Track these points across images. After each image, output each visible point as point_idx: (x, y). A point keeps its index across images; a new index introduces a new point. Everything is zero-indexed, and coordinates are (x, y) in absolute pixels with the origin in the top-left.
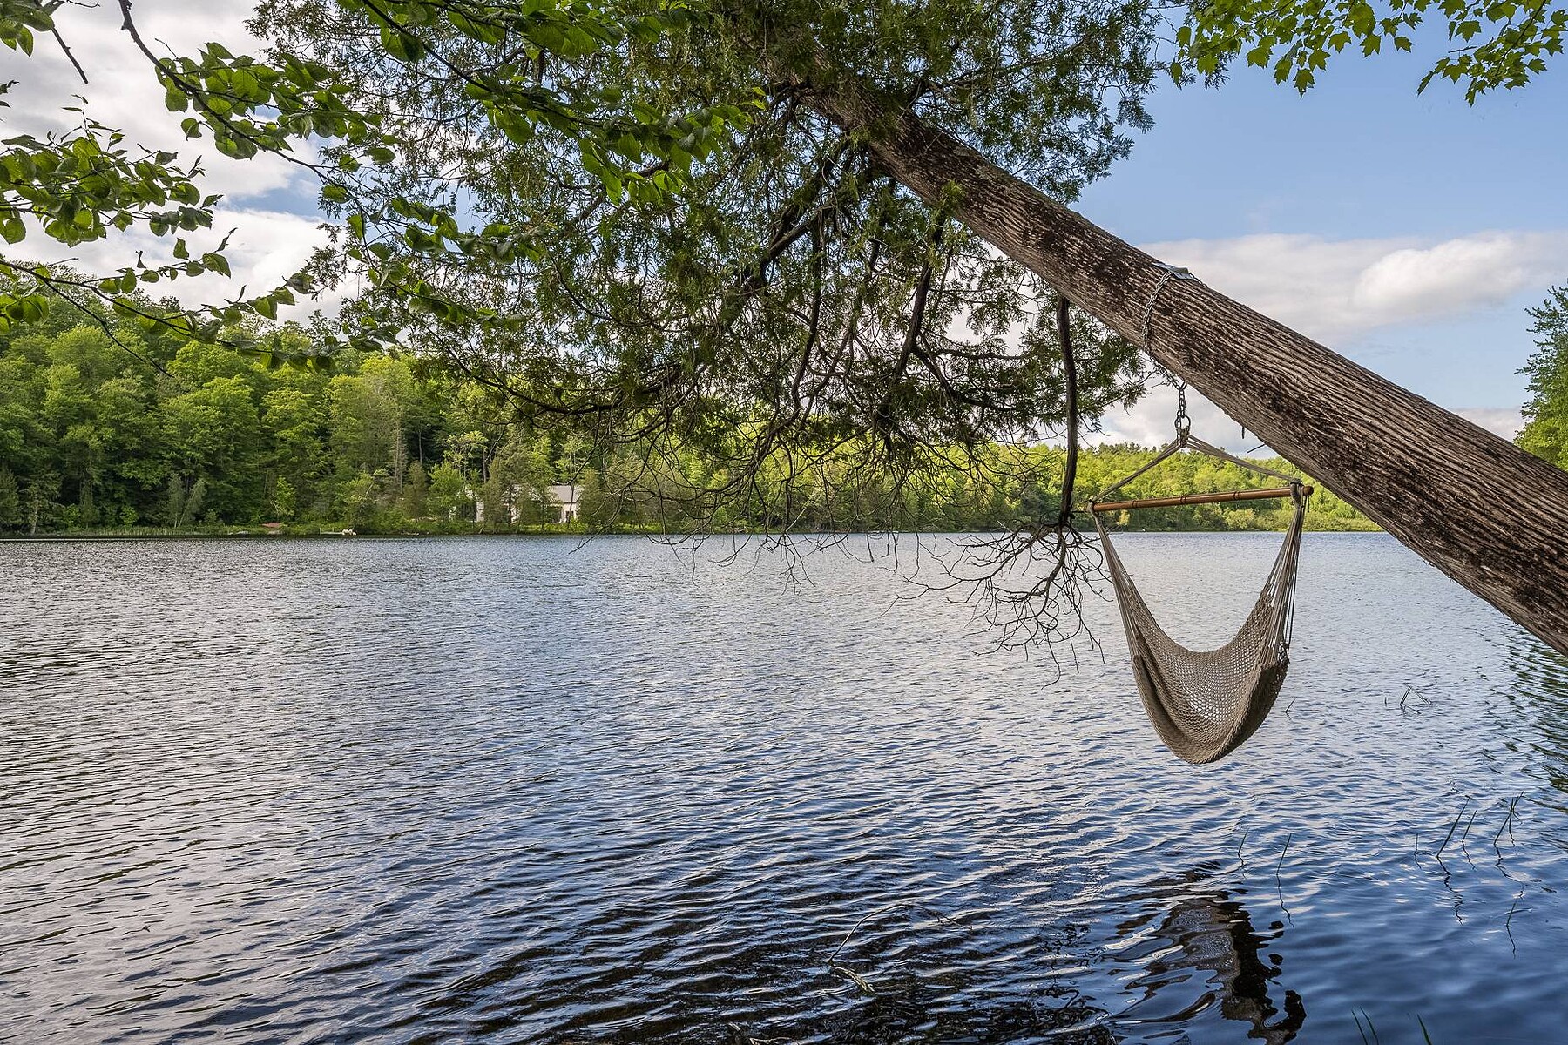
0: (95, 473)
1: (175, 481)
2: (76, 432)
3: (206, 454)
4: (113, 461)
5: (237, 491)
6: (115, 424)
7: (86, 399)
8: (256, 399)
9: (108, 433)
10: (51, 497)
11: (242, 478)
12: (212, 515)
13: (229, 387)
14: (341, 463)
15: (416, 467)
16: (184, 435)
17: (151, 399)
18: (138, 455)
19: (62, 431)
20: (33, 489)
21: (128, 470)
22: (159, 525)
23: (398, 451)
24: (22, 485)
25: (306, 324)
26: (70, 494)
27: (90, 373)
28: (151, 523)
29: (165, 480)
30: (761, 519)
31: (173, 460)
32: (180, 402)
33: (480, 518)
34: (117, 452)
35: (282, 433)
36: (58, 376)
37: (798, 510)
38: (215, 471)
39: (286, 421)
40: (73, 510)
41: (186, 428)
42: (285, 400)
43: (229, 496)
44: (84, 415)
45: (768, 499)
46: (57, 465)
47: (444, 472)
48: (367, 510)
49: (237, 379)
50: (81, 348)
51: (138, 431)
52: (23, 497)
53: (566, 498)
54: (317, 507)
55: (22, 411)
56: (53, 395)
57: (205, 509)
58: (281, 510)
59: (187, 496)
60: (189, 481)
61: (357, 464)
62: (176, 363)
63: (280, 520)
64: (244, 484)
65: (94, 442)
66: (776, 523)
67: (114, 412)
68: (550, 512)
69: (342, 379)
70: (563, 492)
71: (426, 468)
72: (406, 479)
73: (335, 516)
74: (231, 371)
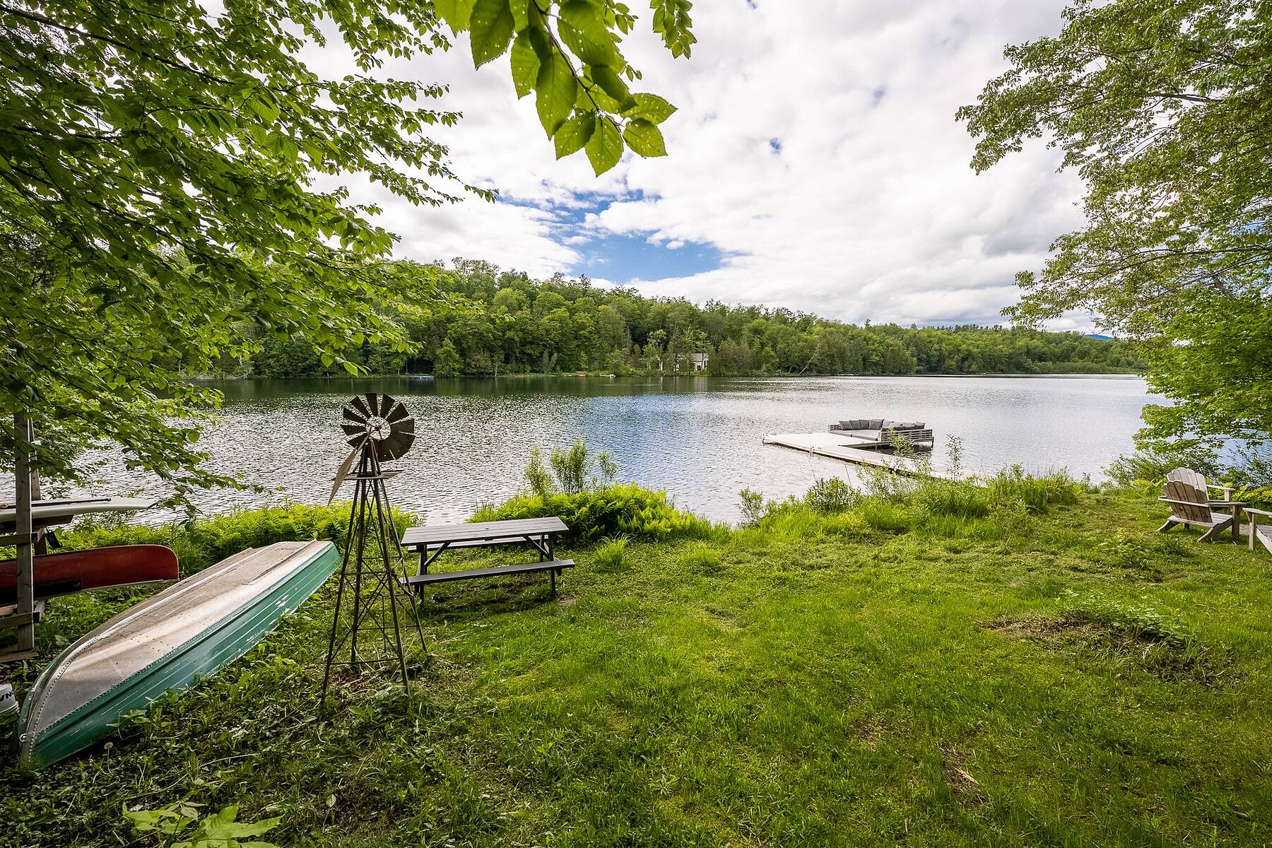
0: (517, 351)
1: (546, 354)
2: (509, 334)
3: (555, 342)
4: (523, 346)
5: (567, 358)
6: (522, 330)
8: (570, 317)
9: (520, 334)
10: (501, 361)
11: (568, 352)
12: (558, 368)
13: (561, 312)
15: (637, 347)
16: (547, 335)
17: (533, 320)
18: (531, 343)
19: (504, 333)
20: (495, 358)
21: (528, 350)
22: (539, 372)
23: (628, 339)
24: (492, 356)
26: (508, 360)
28: (536, 372)
29: (541, 354)
30: (787, 369)
31: (544, 345)
32: (545, 320)
33: (661, 369)
34: (524, 343)
35: (582, 332)
37: (805, 365)
38: (558, 350)
39: (583, 327)
40: (509, 366)
41: (547, 331)
42: (582, 317)
43: (564, 360)
44: (510, 327)
45: (791, 359)
46: (503, 347)
47: (650, 347)
48: (617, 366)
49: (563, 309)
51: (531, 333)
52: (493, 361)
53: (701, 360)
54: (596, 364)
55: (491, 326)
57: (556, 366)
58: (583, 366)
59: (550, 360)
60: (551, 355)
61: (612, 346)
62: (537, 302)
63: (582, 370)
64: (569, 355)
65: (517, 339)
66: (794, 371)
67: (522, 325)
68: (692, 366)
69: (603, 306)
70: (699, 357)
71: (641, 347)
72: (632, 352)
73: (604, 368)
74: (559, 305)
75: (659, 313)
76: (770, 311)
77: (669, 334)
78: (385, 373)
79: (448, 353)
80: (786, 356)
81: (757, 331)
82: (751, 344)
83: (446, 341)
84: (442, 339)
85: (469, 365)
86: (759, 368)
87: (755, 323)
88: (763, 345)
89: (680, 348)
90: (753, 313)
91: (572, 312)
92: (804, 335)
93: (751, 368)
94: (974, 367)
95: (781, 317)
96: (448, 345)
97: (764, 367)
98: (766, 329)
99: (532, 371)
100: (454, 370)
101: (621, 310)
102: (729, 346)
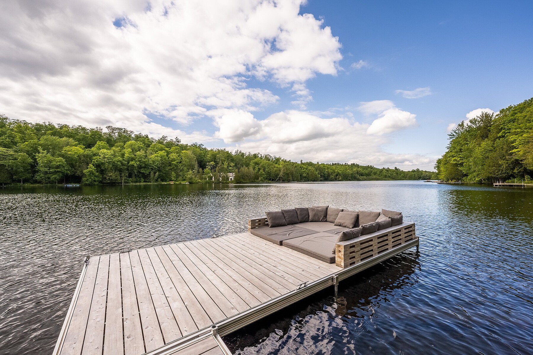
0: (136, 171)
1: (152, 173)
2: (132, 163)
3: (158, 167)
4: (139, 169)
5: (164, 175)
6: (139, 161)
7: (133, 156)
8: (167, 155)
9: (138, 163)
10: (126, 177)
11: (165, 172)
12: (159, 180)
13: (162, 153)
14: (185, 168)
15: (201, 169)
16: (153, 163)
17: (146, 156)
18: (144, 167)
19: (128, 163)
20: (123, 175)
21: (142, 171)
22: (148, 182)
23: (196, 166)
24: (121, 174)
25: (175, 140)
26: (130, 176)
27: (134, 150)
28: (146, 182)
29: (150, 173)
30: (270, 179)
31: (151, 168)
32: (153, 156)
33: (213, 180)
34: (140, 167)
35: (173, 163)
36: (127, 152)
37: (277, 178)
38: (159, 171)
39: (174, 160)
40: (131, 179)
41: (154, 162)
42: (173, 156)
43: (162, 176)
44: (132, 159)
45: (271, 175)
46: (128, 169)
47: (207, 170)
48: (191, 179)
49: (163, 151)
50: (131, 145)
51: (144, 162)
52: (121, 177)
53: (231, 176)
54: (180, 178)
55: (121, 159)
56: (126, 155)
57: (158, 179)
58: (173, 179)
59: (154, 176)
60: (155, 173)
61: (189, 169)
62: (150, 148)
63: (173, 181)
64: (165, 173)
65: (135, 165)
66: (273, 180)
67: (139, 159)
68: (228, 178)
69: (184, 151)
70: (230, 174)
71: (203, 169)
72: (198, 172)
73: (184, 180)
74: (161, 150)
75: (213, 155)
76: (263, 156)
77: (217, 163)
78: (47, 183)
79: (91, 173)
80: (269, 173)
81: (257, 164)
82: (254, 169)
83: (91, 165)
84: (88, 164)
85: (105, 178)
86: (258, 179)
87: (256, 160)
88: (259, 169)
89: (222, 170)
90: (255, 156)
91: (168, 153)
92: (277, 165)
93: (254, 179)
94: (340, 178)
95: (267, 158)
96: (91, 168)
97: (260, 179)
98: (261, 163)
99: (145, 181)
100: (95, 181)
101: (194, 153)
102: (244, 169)
